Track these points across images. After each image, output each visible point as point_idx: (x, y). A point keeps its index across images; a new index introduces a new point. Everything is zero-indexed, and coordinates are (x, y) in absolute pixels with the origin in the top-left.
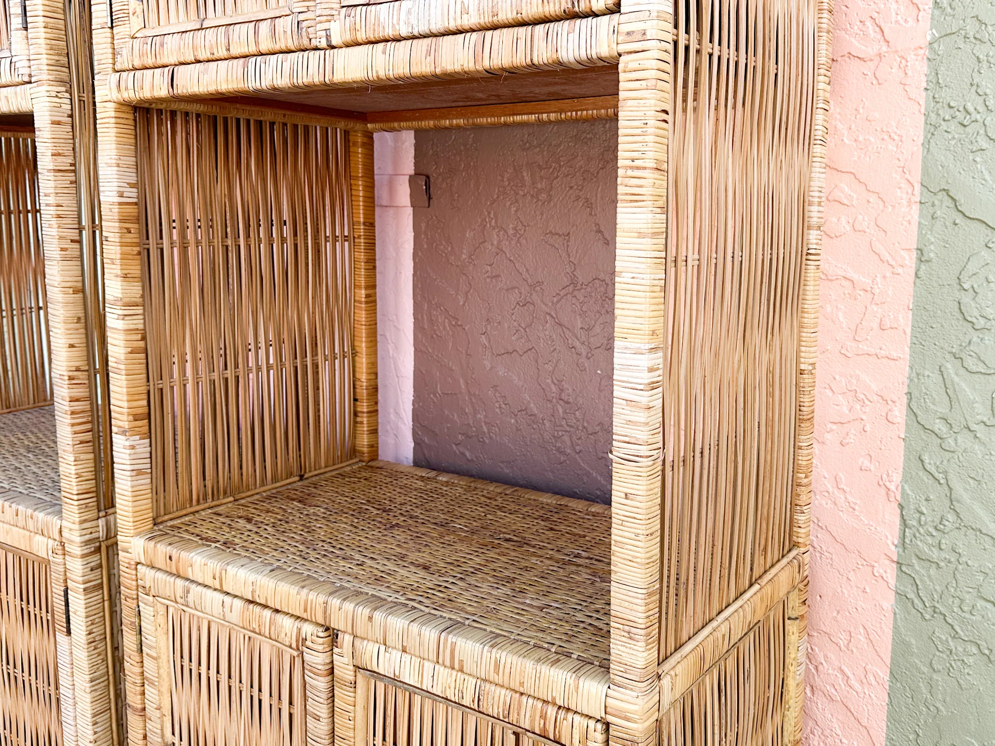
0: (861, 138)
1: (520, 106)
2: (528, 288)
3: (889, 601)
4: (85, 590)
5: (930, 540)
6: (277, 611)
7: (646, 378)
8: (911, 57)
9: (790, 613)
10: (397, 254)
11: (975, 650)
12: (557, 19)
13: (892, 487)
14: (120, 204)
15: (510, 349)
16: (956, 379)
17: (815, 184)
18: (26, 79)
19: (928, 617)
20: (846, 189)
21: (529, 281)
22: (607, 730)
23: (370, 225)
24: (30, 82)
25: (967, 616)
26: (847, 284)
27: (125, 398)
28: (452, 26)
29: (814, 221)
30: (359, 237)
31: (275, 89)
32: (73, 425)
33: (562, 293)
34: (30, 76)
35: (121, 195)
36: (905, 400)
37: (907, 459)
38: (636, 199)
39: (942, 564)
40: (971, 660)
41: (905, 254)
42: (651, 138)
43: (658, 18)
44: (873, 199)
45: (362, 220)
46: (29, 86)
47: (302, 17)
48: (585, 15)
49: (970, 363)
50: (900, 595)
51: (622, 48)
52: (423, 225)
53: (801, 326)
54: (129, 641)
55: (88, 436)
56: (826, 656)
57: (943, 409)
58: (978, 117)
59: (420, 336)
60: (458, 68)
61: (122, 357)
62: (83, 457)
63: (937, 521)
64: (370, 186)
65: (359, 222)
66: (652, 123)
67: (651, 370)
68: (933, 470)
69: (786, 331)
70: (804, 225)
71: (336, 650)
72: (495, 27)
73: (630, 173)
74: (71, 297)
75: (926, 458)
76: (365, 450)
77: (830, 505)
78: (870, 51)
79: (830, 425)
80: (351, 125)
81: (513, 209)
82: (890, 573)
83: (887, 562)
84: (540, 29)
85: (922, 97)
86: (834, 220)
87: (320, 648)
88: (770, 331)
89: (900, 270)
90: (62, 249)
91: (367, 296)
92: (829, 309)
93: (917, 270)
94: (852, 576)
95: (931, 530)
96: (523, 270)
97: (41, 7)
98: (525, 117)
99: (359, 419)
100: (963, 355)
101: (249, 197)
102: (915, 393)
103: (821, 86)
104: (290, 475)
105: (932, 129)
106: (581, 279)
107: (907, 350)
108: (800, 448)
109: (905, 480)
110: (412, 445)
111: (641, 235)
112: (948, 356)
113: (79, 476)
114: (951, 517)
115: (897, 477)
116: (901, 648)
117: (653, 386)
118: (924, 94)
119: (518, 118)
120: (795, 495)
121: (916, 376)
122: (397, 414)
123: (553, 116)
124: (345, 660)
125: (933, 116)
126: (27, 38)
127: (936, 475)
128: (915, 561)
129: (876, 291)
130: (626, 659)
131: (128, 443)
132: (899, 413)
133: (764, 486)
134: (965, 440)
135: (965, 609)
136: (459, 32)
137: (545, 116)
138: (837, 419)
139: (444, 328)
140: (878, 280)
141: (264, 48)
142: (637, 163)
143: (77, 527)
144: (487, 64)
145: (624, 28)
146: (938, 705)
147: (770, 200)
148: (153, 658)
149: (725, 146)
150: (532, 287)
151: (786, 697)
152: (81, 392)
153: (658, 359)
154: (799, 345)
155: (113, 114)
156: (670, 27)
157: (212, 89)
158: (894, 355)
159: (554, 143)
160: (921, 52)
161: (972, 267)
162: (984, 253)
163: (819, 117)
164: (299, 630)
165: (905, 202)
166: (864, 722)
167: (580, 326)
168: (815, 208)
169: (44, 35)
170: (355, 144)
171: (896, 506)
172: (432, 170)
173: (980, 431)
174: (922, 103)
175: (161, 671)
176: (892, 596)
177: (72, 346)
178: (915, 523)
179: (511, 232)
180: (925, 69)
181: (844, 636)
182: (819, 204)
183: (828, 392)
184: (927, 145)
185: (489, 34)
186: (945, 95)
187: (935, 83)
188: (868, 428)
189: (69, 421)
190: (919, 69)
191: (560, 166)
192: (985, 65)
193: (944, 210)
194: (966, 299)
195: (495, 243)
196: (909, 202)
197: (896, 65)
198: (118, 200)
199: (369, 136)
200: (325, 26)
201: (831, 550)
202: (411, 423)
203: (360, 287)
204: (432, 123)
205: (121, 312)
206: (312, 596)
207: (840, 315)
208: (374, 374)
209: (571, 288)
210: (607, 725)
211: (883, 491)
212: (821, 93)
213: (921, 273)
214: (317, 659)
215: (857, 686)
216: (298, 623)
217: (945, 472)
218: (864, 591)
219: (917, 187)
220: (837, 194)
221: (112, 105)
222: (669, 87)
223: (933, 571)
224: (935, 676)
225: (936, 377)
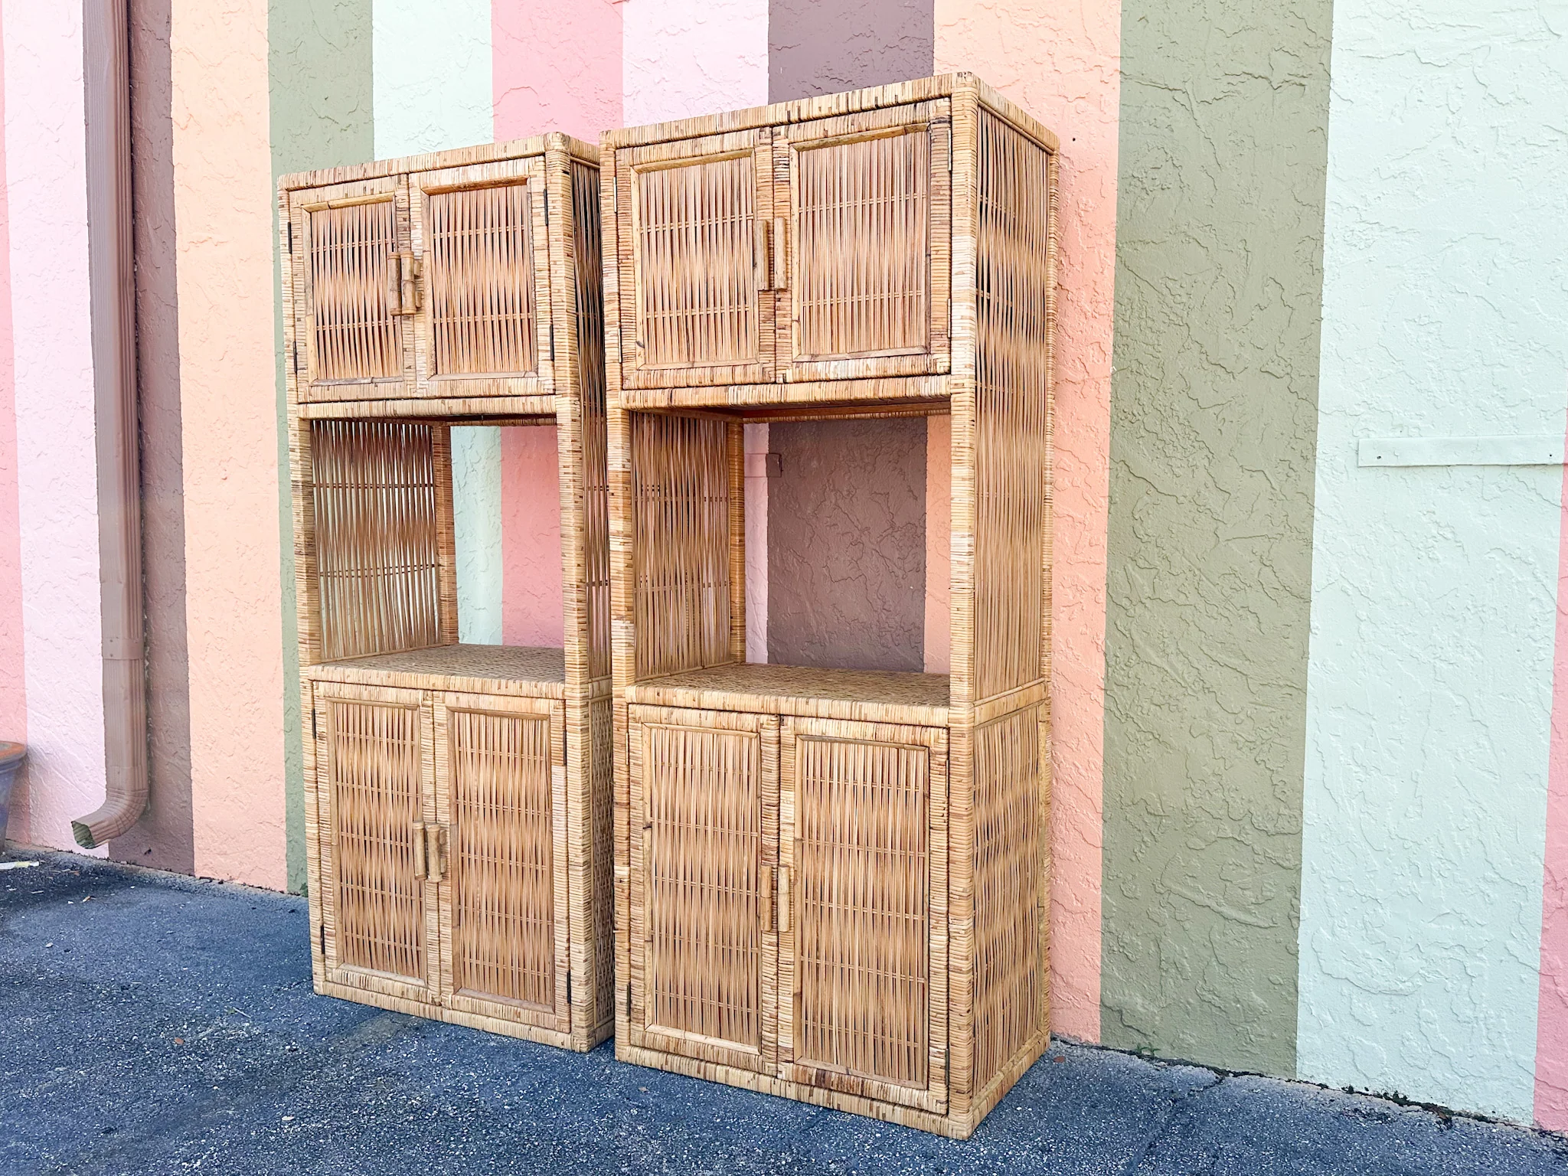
0: (1075, 430)
1: (860, 408)
2: (858, 532)
3: (1100, 714)
4: (581, 730)
5: (1122, 673)
6: (741, 712)
7: (967, 549)
8: (1102, 382)
9: (1040, 718)
10: (754, 513)
11: (1151, 737)
12: (919, 375)
13: (1100, 642)
14: (624, 472)
15: (845, 576)
16: (1133, 573)
17: (1048, 458)
18: (552, 392)
19: (1123, 721)
20: (1067, 460)
21: (859, 527)
22: (949, 733)
23: (742, 489)
24: (554, 394)
25: (1145, 716)
26: (1070, 519)
27: (623, 596)
28: (861, 375)
29: (1048, 479)
30: (735, 498)
31: (746, 404)
32: (578, 618)
33: (884, 535)
34: (555, 390)
35: (624, 467)
36: (1105, 588)
37: (1107, 624)
38: (960, 462)
39: (1130, 687)
40: (1148, 744)
41: (1102, 500)
42: (967, 433)
43: (970, 378)
44: (1083, 466)
45: (737, 486)
46: (554, 396)
47: (765, 365)
48: (933, 375)
49: (1141, 562)
50: (1107, 710)
51: (953, 391)
52: (776, 490)
53: (1043, 543)
54: (619, 759)
55: (584, 626)
56: (1064, 757)
57: (1127, 592)
58: (1140, 418)
59: (773, 572)
60: (863, 396)
61: (622, 569)
62: (582, 639)
63: (1126, 660)
64: (742, 463)
65: (734, 488)
66: (967, 426)
67: (969, 545)
68: (1122, 629)
69: (1034, 539)
70: (1042, 482)
71: (782, 727)
72: (885, 377)
73: (957, 449)
74: (579, 533)
75: (1118, 623)
76: (738, 653)
77: (1064, 659)
78: (1079, 377)
79: (1062, 608)
80: (729, 419)
81: (847, 477)
82: (1100, 697)
83: (1099, 690)
84: (910, 379)
85: (1108, 406)
86: (1061, 480)
87: (773, 727)
88: (1024, 540)
89: (1100, 510)
90: (576, 502)
91: (740, 541)
92: (1059, 535)
93: (1109, 509)
94: (1078, 702)
95: (1123, 666)
96: (854, 519)
97: (567, 347)
98: (863, 415)
99: (733, 632)
100: (1136, 558)
101: (677, 469)
102: (1111, 584)
103: (1049, 400)
104: (696, 665)
105: (1114, 424)
106: (898, 524)
107: (1105, 558)
108: (1044, 616)
109: (1107, 638)
110: (767, 654)
111: (964, 479)
112: (1128, 559)
113: (580, 652)
114: (1134, 657)
115: (1102, 637)
116: (1108, 741)
117: (970, 554)
118: (1110, 404)
119: (858, 415)
120: (1041, 646)
121: (1111, 574)
122: (754, 632)
123: (882, 415)
124: (789, 732)
125: (1115, 417)
126: (554, 366)
127: (1124, 632)
128: (1114, 687)
129: (1087, 523)
130: (958, 692)
131: (624, 625)
132: (1102, 597)
133: (1024, 631)
134: (1139, 609)
135: (1144, 712)
136: (864, 379)
137: (877, 414)
138: (1066, 604)
139: (793, 564)
140: (1088, 516)
141: (738, 380)
142: (961, 445)
143: (578, 686)
144: (881, 395)
145: (953, 382)
146: (1132, 775)
147: (1023, 468)
148: (639, 765)
149: (1000, 437)
150: (862, 531)
151: (1040, 771)
152: (581, 596)
153: (972, 540)
154: (1042, 554)
155: (620, 416)
156: (974, 380)
157: (701, 403)
158: (1098, 561)
159: (877, 431)
160: (1107, 379)
161: (1139, 507)
162: (1146, 497)
163: (1049, 418)
164: (758, 719)
165: (1101, 468)
166: (1089, 795)
167: (897, 556)
168: (1048, 472)
169: (568, 365)
170: (732, 432)
171: (1102, 654)
172: (783, 450)
173: (1148, 603)
174: (1109, 409)
175: (645, 773)
176: (1102, 711)
177: (579, 565)
178: (1114, 663)
179: (845, 493)
180: (1110, 389)
181: (1075, 742)
182: (1051, 469)
183: (1061, 587)
184: (1112, 435)
185: (882, 381)
186: (1122, 405)
187: (1115, 398)
188: (1084, 608)
189: (576, 615)
190: (1106, 390)
191: (882, 447)
192: (1143, 388)
193: (1123, 473)
194: (1137, 525)
195: (833, 501)
196: (1103, 468)
197: (1093, 386)
198: (622, 469)
199: (741, 426)
200: (784, 372)
201: (1066, 688)
202: (766, 638)
203: (735, 535)
204: (794, 418)
205: (622, 540)
206: (767, 697)
207: (1066, 538)
208: (743, 598)
209: (890, 531)
210: (948, 729)
211: (1095, 645)
212: (1049, 405)
213: (1112, 511)
214: (770, 734)
215: (1083, 772)
216: (757, 716)
217: (1130, 630)
218: (1086, 711)
219: (1108, 459)
220: (1062, 464)
221: (620, 410)
222: (974, 409)
223: (1125, 692)
224: (1129, 758)
225: (1122, 572)
